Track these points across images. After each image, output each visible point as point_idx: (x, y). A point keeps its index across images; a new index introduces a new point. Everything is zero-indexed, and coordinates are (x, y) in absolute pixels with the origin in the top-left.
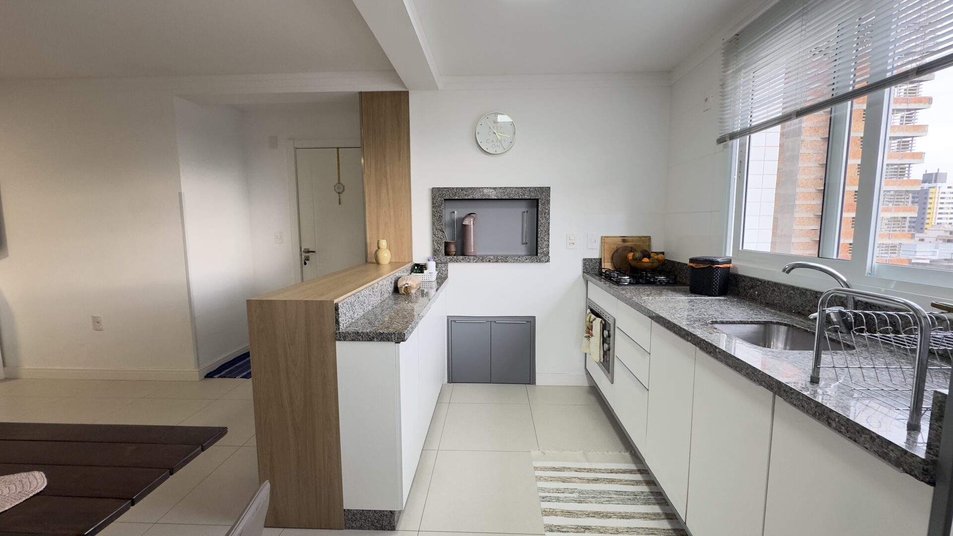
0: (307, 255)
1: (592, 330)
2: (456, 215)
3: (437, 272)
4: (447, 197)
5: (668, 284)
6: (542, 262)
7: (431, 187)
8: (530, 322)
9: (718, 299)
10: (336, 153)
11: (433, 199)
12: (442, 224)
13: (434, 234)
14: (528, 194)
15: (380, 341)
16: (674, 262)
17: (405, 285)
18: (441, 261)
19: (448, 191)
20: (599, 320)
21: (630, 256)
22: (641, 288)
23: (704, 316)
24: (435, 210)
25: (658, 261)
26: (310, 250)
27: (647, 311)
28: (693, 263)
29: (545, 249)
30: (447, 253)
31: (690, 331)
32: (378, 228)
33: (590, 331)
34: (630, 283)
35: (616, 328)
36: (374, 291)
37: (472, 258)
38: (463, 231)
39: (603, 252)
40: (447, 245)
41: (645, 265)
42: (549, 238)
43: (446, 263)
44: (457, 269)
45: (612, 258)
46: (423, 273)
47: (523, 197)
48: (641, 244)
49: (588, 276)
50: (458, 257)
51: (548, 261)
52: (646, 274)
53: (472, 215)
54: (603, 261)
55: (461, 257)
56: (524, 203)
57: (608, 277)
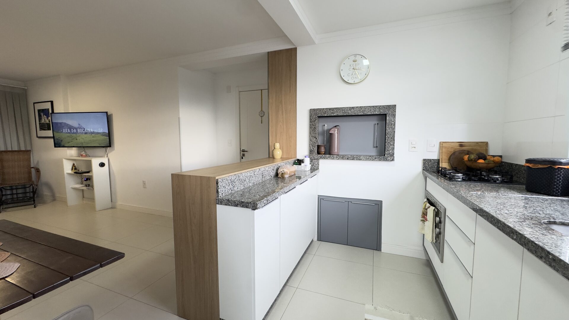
0: (243, 153)
1: (427, 216)
2: (326, 127)
3: (311, 165)
4: (320, 115)
5: (503, 182)
6: (388, 160)
7: (309, 109)
8: (378, 204)
9: (561, 200)
10: (261, 92)
11: (310, 116)
12: (316, 133)
13: (310, 140)
14: (378, 111)
15: (242, 207)
16: (512, 164)
17: (282, 172)
18: (314, 158)
19: (320, 111)
20: (432, 208)
21: (466, 157)
22: (472, 184)
23: (538, 215)
24: (311, 124)
25: (494, 162)
26: (245, 150)
27: (472, 204)
28: (530, 163)
29: (391, 151)
30: (319, 153)
31: (516, 229)
32: (276, 136)
33: (425, 216)
34: (463, 180)
35: (446, 217)
36: (255, 173)
37: (335, 156)
38: (330, 137)
39: (441, 154)
40: (319, 147)
41: (481, 165)
42: (394, 143)
43: (318, 159)
44: (325, 164)
45: (449, 159)
46: (301, 165)
47: (374, 113)
48: (478, 148)
49: (427, 174)
50: (326, 155)
51: (393, 160)
52: (481, 173)
53: (337, 127)
54: (440, 161)
55: (328, 156)
56: (376, 117)
57: (443, 174)
